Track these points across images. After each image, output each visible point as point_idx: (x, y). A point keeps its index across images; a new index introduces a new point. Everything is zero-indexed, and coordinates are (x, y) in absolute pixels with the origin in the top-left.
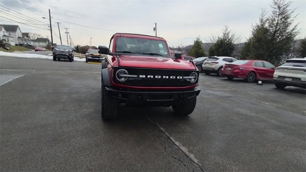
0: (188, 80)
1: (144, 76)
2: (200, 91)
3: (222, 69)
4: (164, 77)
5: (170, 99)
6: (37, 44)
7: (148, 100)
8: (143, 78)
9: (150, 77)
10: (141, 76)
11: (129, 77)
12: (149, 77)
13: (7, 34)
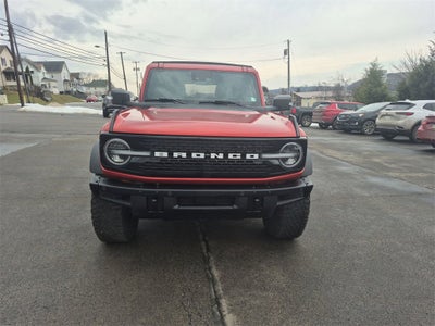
0: (277, 162)
1: (165, 155)
2: (312, 186)
3: (420, 128)
4: (213, 156)
5: (232, 205)
6: (92, 90)
7: (177, 207)
8: (163, 159)
9: (180, 157)
10: (157, 154)
11: (132, 156)
12: (176, 155)
13: (48, 76)
